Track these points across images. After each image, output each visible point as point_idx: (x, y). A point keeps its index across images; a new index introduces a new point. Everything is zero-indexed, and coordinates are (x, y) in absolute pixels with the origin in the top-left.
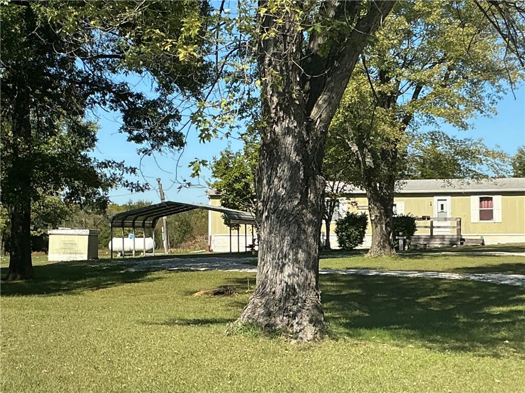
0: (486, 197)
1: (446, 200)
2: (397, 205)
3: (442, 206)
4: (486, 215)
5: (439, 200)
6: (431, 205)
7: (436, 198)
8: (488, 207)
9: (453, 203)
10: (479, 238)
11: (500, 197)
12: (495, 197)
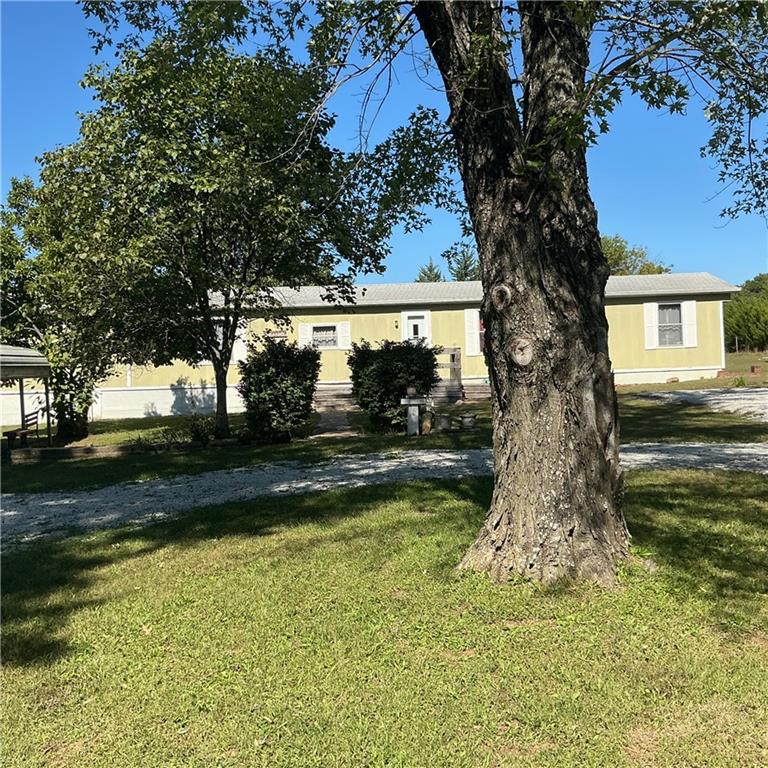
1: (422, 317)
2: (337, 328)
3: (416, 328)
5: (410, 318)
6: (397, 327)
7: (405, 314)
9: (434, 321)
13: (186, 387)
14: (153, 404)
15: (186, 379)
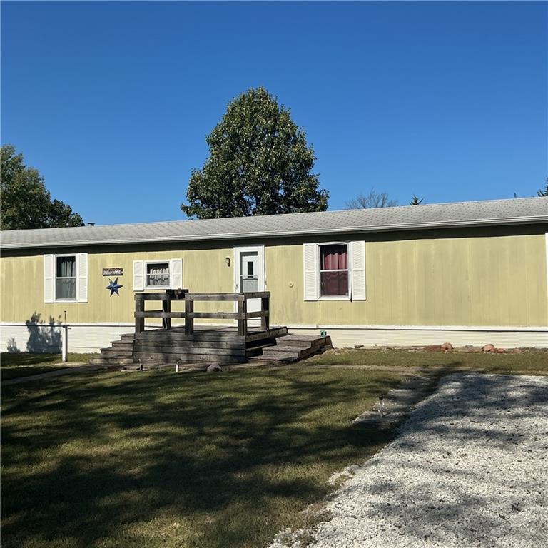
0: (333, 246)
1: (255, 254)
2: (170, 266)
3: (250, 265)
4: (334, 284)
5: (243, 254)
6: (228, 264)
7: (237, 250)
8: (338, 269)
9: (269, 258)
10: (318, 333)
11: (362, 244)
12: (352, 246)
13: (38, 324)
14: (13, 340)
15: (39, 317)
